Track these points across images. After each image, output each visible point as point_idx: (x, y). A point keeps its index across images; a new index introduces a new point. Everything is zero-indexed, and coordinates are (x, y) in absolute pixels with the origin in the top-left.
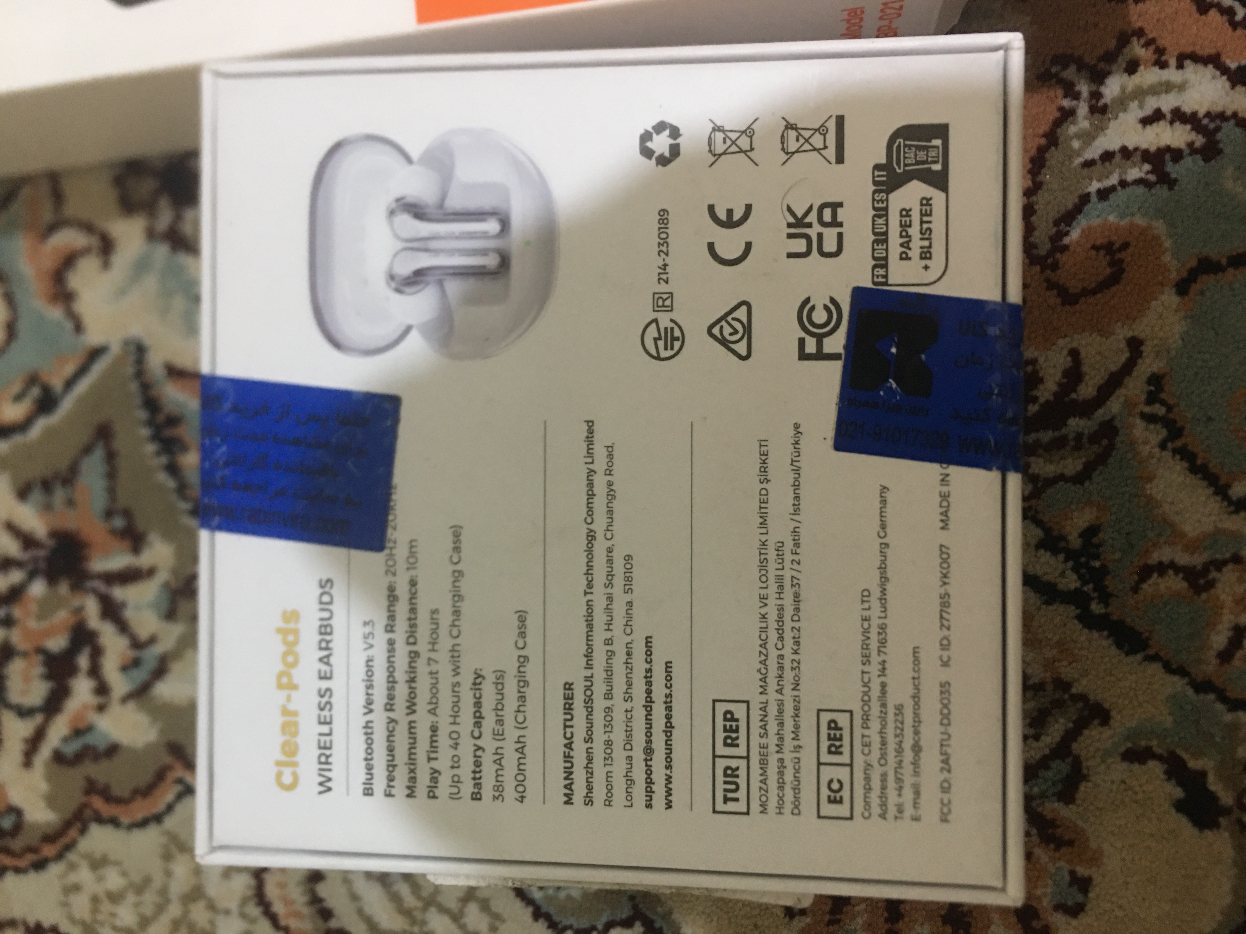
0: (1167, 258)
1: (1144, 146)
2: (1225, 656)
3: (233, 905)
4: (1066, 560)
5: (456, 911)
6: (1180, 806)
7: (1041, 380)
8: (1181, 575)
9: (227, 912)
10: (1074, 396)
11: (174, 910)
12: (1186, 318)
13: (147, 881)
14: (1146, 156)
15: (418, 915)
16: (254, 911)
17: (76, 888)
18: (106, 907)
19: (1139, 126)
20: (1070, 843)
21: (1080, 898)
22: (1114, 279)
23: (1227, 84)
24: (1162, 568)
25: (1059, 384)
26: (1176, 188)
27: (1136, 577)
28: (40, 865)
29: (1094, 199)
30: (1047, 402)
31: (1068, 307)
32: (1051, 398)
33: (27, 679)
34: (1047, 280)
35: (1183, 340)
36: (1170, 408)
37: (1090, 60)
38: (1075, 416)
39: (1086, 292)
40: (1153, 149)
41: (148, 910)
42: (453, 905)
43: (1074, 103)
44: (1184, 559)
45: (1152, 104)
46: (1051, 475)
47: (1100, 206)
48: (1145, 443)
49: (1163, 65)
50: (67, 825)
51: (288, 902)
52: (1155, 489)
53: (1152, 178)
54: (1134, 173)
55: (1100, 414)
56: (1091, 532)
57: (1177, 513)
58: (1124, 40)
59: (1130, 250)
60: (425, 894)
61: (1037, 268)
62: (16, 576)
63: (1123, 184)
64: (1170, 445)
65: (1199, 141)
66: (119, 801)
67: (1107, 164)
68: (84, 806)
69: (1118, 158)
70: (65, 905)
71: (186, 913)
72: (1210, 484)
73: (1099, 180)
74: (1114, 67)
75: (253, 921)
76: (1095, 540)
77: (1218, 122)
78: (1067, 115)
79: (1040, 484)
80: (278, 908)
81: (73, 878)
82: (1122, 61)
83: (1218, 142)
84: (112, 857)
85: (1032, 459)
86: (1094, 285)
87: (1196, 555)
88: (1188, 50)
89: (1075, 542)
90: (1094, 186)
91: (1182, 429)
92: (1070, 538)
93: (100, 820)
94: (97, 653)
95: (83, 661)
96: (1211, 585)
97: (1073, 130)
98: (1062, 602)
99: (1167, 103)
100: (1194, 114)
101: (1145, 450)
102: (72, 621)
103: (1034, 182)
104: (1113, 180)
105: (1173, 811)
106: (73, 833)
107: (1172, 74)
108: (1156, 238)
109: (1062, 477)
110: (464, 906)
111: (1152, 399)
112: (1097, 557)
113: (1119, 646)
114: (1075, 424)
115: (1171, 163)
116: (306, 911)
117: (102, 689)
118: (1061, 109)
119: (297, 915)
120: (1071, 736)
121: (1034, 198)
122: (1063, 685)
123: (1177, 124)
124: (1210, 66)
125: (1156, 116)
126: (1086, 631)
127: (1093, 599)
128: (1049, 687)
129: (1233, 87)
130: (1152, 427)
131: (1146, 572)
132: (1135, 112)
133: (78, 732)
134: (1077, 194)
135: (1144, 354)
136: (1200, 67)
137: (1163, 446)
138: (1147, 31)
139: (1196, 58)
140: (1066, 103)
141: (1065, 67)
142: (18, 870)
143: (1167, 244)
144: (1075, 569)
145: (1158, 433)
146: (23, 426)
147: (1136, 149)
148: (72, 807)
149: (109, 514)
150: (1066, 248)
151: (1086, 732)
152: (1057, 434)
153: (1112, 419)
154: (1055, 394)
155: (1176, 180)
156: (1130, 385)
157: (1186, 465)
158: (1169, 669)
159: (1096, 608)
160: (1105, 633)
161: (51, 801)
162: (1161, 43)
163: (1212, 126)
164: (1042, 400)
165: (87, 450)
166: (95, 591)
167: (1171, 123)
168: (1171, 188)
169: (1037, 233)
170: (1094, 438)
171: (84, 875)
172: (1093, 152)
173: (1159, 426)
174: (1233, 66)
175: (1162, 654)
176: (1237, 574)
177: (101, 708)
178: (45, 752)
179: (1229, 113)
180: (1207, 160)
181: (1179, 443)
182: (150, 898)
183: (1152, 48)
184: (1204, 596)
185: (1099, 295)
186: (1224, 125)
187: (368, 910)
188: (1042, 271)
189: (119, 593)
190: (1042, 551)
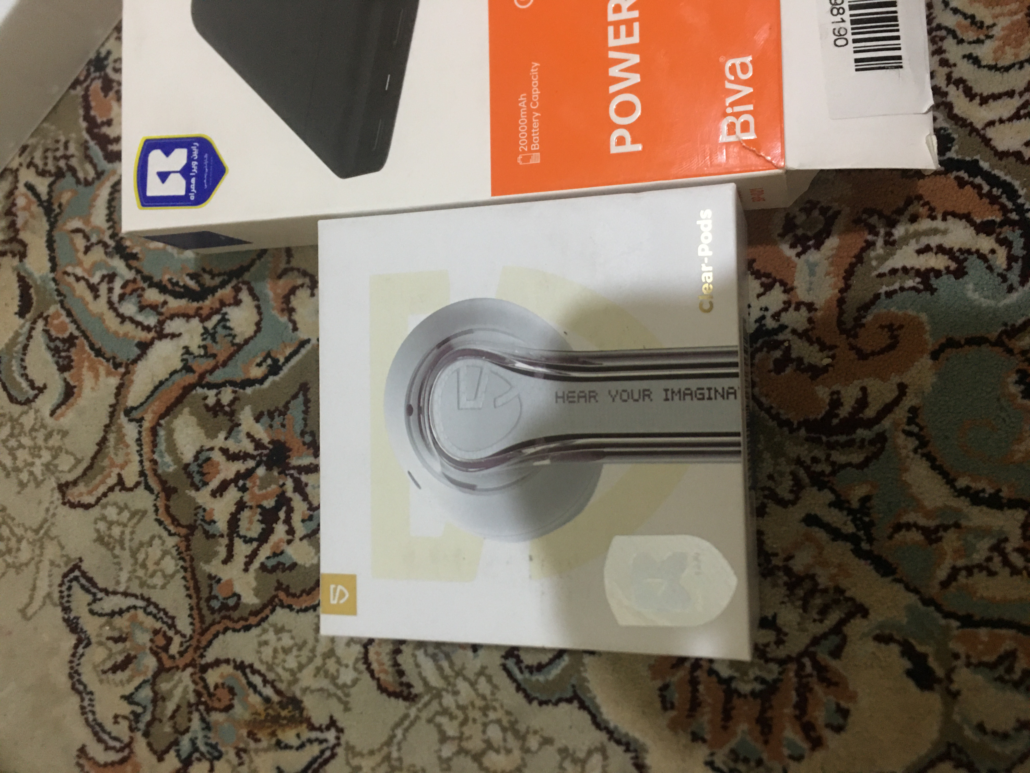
0: (927, 336)
1: (917, 267)
2: (945, 585)
3: (351, 663)
4: (848, 515)
5: (473, 680)
6: (909, 673)
7: (842, 404)
8: (920, 532)
9: (347, 666)
10: (861, 415)
11: (318, 661)
12: (936, 374)
13: (305, 643)
14: (918, 273)
15: (452, 680)
16: (362, 667)
17: (266, 643)
18: (281, 656)
19: (915, 255)
20: (836, 684)
21: (841, 721)
22: (891, 347)
23: (974, 232)
24: (909, 526)
25: (853, 408)
26: (935, 294)
27: (891, 530)
28: (247, 628)
29: (883, 297)
30: (845, 418)
31: (861, 362)
32: (847, 415)
33: (251, 522)
34: (850, 344)
35: (933, 387)
36: (921, 429)
37: (887, 212)
38: (861, 427)
39: (873, 353)
40: (923, 269)
41: (304, 660)
42: (472, 677)
43: (875, 238)
44: (922, 522)
45: (924, 241)
46: (844, 463)
47: (886, 302)
48: (905, 447)
49: (933, 218)
50: (264, 607)
51: (381, 664)
52: (907, 477)
53: (921, 287)
54: (910, 283)
55: (877, 428)
56: (865, 500)
57: (921, 494)
58: (909, 202)
59: (904, 330)
60: (456, 668)
61: (844, 336)
62: (251, 464)
63: (902, 289)
64: (919, 451)
65: (953, 266)
66: (294, 595)
67: (893, 276)
68: (276, 596)
69: (900, 274)
70: (259, 652)
71: (324, 664)
72: (944, 478)
73: (887, 286)
74: (902, 218)
75: (360, 672)
76: (868, 505)
77: (966, 255)
78: (870, 245)
79: (836, 467)
80: (375, 666)
81: (264, 637)
82: (907, 214)
83: (965, 267)
84: (287, 628)
85: (833, 452)
86: (879, 349)
87: (931, 521)
88: (950, 209)
89: (855, 504)
90: (884, 289)
91: (928, 442)
92: (852, 502)
93: (282, 606)
94: (290, 511)
95: (282, 515)
96: (940, 539)
97: (873, 254)
98: (842, 540)
99: (934, 241)
100: (951, 249)
101: (904, 452)
102: (279, 491)
103: (846, 284)
104: (896, 286)
105: (905, 676)
106: (267, 611)
107: (939, 224)
108: (921, 323)
109: (850, 464)
110: (478, 678)
111: (910, 421)
112: (868, 515)
113: (877, 571)
114: (861, 433)
115: (934, 279)
116: (390, 670)
117: (291, 531)
118: (866, 241)
119: (386, 672)
120: (843, 622)
121: (845, 294)
122: (840, 591)
123: (940, 255)
124: (964, 220)
125: (927, 249)
126: (857, 559)
127: (863, 540)
128: (831, 591)
129: (977, 234)
130: (909, 439)
131: (898, 527)
132: (913, 245)
133: (275, 555)
134: (872, 293)
135: (908, 394)
136: (957, 221)
137: (915, 451)
138: (924, 197)
139: (955, 215)
140: (870, 238)
141: (871, 216)
142: (235, 630)
143: (928, 328)
144: (853, 521)
145: (912, 443)
146: (261, 381)
147: (912, 268)
148: (267, 597)
149: (303, 434)
150: (863, 325)
151: (852, 621)
152: (849, 438)
153: (885, 431)
154: (850, 413)
155: (936, 289)
156: (897, 412)
157: (930, 464)
158: (908, 588)
159: (865, 546)
160: (869, 562)
161: (257, 592)
162: (933, 204)
163: (962, 257)
164: (842, 416)
165: (295, 397)
166: (292, 476)
167: (936, 253)
168: (932, 294)
169: (845, 315)
170: (872, 442)
171: (271, 636)
172: (886, 268)
173: (914, 439)
174: (978, 221)
175: (904, 578)
176: (957, 535)
177: (289, 542)
178: (256, 564)
179: (974, 250)
180: (957, 278)
181: (925, 451)
182: (305, 653)
183: (927, 207)
184: (934, 546)
185: (881, 356)
186: (970, 257)
187: (424, 674)
188: (847, 339)
189: (304, 478)
190: (832, 508)
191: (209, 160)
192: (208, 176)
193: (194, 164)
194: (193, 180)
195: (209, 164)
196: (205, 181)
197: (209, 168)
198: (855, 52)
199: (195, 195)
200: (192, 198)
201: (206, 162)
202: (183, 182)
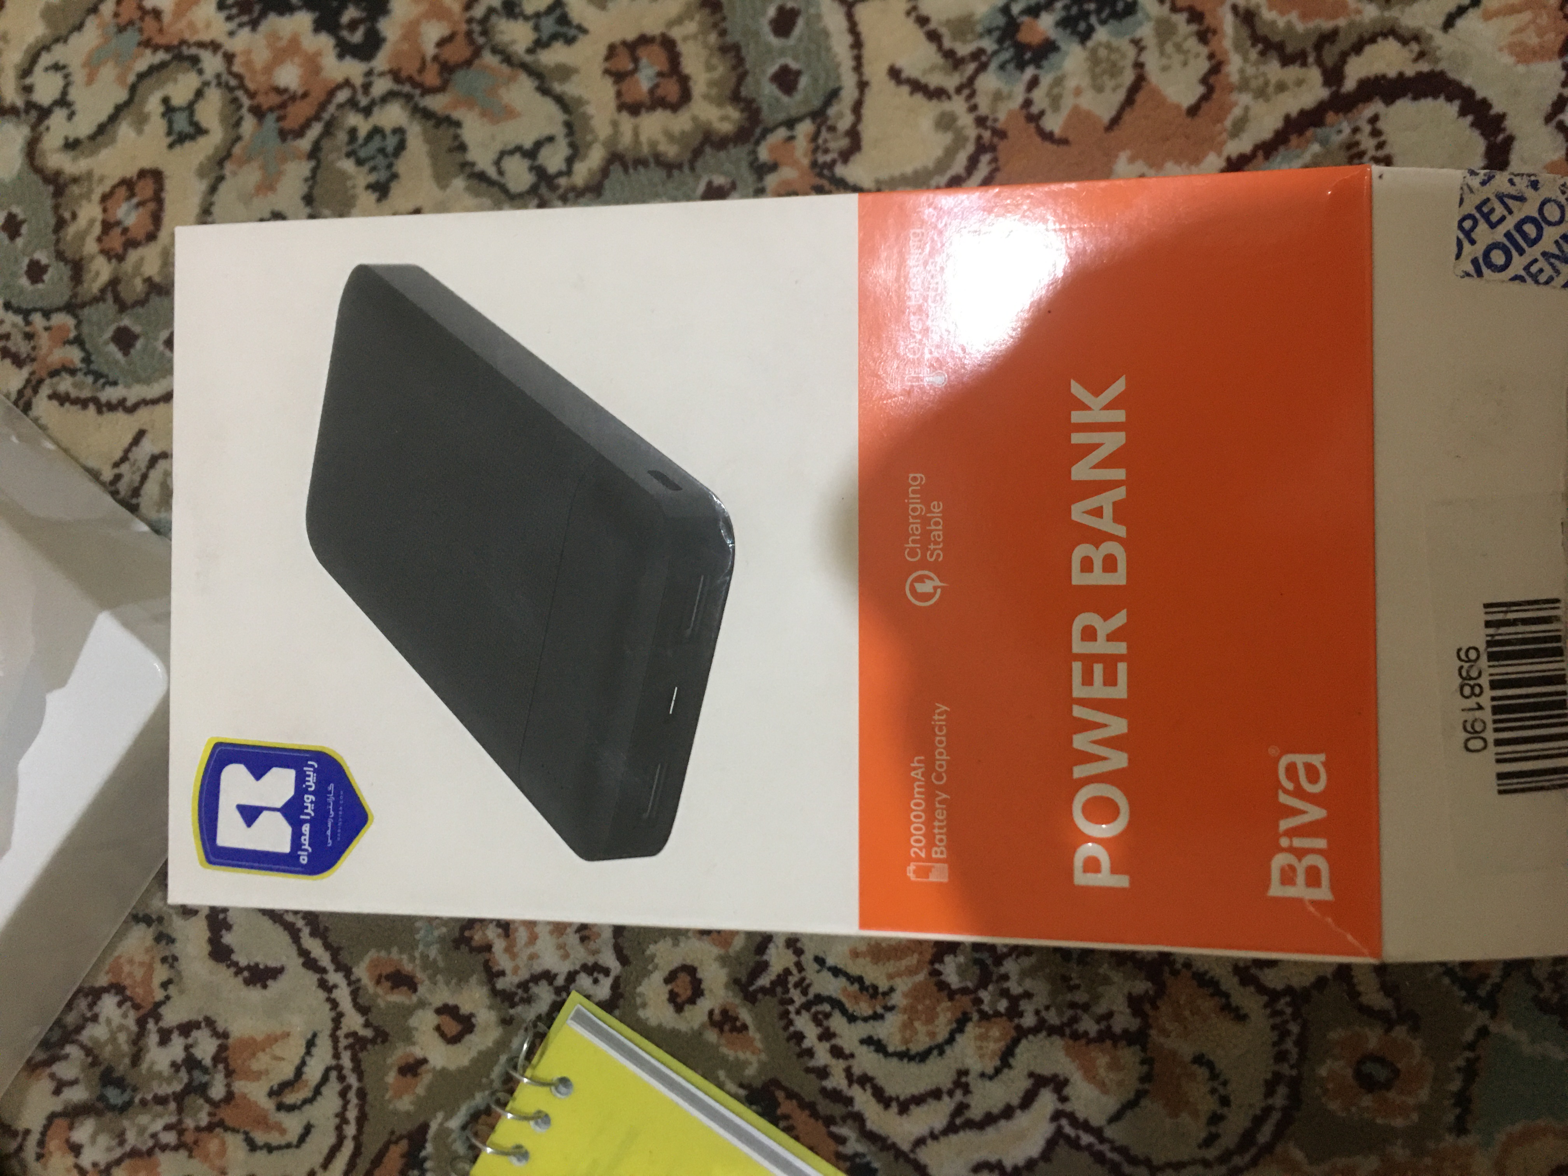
191: (337, 795)
192: (335, 825)
193: (309, 799)
194: (306, 828)
195: (336, 803)
196: (329, 833)
197: (336, 810)
198: (1498, 761)
199: (309, 856)
200: (304, 860)
201: (331, 799)
202: (287, 830)
